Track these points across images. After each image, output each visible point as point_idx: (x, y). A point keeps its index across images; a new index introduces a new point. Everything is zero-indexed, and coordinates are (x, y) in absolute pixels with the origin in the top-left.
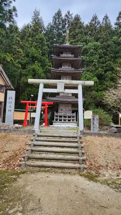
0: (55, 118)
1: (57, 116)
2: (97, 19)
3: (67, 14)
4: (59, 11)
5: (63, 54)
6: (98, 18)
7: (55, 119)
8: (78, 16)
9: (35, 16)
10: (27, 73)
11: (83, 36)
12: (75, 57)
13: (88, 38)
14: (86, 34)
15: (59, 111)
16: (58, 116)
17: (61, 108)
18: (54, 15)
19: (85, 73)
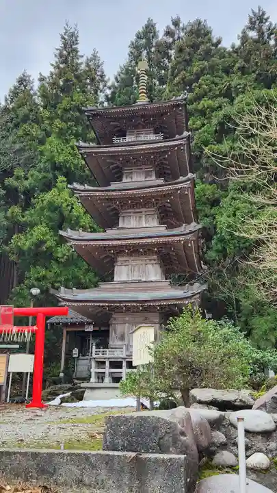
0: (94, 370)
1: (101, 364)
2: (266, 20)
3: (172, 27)
4: (147, 27)
5: (127, 137)
6: (268, 18)
7: (93, 375)
8: (200, 23)
9: (65, 48)
10: (35, 218)
11: (217, 80)
12: (166, 138)
13: (235, 80)
14: (227, 71)
15: (114, 341)
16: (104, 363)
17: (119, 328)
18: (134, 38)
19: (233, 198)
